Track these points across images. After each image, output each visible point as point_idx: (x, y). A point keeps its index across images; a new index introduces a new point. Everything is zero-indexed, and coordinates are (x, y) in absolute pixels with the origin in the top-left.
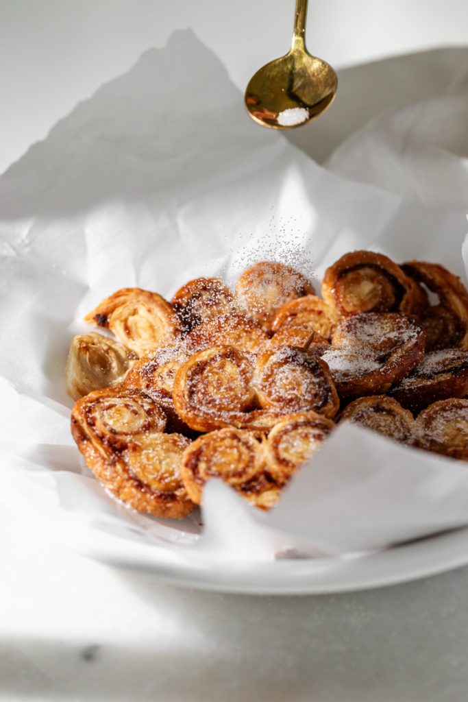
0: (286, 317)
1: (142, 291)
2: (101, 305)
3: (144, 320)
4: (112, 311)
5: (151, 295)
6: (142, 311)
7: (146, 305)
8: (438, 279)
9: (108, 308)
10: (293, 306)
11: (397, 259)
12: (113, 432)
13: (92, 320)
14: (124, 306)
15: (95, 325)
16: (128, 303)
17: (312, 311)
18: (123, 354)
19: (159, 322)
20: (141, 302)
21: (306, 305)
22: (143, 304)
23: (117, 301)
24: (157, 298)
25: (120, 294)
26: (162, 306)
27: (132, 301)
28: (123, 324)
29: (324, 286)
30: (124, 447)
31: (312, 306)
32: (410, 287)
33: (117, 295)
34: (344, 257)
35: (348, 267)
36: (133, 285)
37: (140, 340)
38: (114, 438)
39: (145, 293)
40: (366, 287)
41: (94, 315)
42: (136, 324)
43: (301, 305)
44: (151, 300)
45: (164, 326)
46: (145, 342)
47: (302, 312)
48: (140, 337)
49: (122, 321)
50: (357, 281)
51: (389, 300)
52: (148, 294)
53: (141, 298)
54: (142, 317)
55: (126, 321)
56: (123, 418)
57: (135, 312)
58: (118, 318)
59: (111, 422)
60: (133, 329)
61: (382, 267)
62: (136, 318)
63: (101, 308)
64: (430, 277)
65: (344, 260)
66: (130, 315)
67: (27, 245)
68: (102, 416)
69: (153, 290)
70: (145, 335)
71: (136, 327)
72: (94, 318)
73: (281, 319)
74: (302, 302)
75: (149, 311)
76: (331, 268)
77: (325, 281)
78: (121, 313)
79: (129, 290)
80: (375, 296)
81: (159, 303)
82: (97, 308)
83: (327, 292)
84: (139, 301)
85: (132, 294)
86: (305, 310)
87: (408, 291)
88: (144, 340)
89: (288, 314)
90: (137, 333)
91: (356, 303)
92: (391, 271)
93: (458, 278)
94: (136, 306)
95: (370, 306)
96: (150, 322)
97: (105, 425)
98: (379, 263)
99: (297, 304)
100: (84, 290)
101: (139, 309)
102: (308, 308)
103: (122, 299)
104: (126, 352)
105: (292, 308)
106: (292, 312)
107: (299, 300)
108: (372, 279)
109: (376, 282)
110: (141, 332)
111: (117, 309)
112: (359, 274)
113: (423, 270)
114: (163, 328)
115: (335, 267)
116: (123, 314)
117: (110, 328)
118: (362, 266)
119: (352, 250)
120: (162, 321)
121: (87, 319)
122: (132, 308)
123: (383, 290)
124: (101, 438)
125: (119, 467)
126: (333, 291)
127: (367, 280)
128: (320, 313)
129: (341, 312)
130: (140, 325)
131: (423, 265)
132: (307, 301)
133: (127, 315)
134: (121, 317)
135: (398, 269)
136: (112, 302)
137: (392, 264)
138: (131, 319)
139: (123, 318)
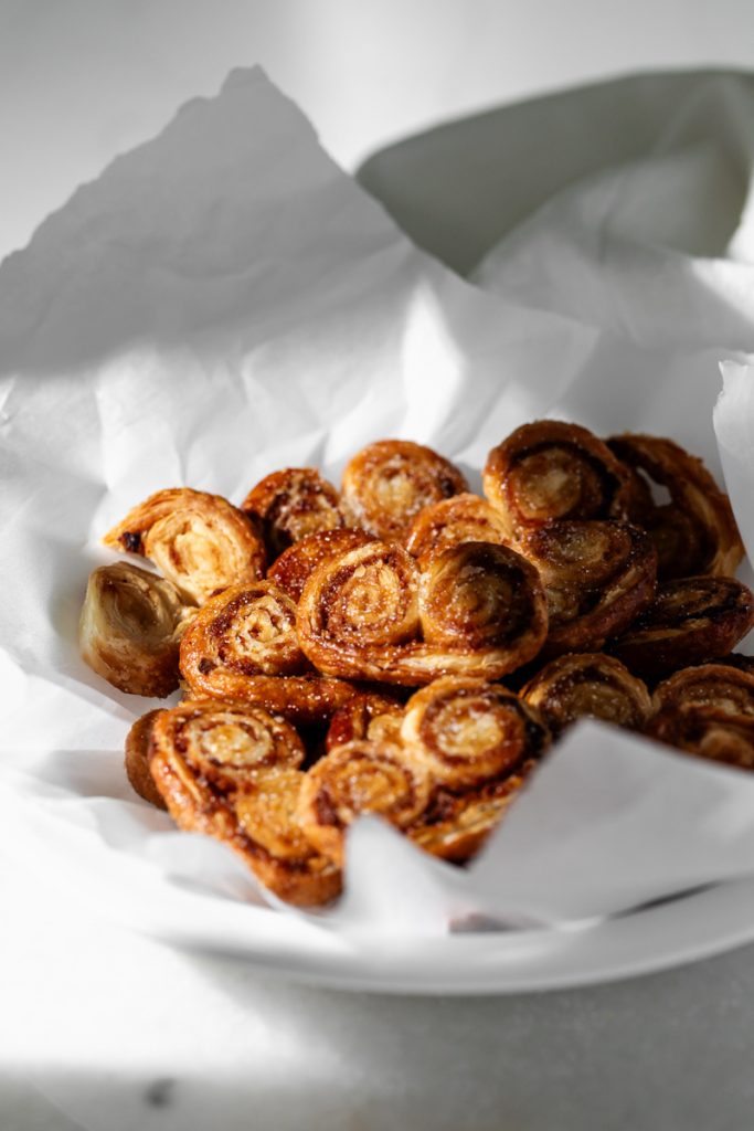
0: (430, 529)
1: (196, 493)
2: (129, 518)
3: (202, 540)
4: (149, 527)
5: (212, 500)
6: (198, 526)
7: (205, 517)
8: (667, 462)
9: (141, 522)
10: (440, 512)
11: (601, 433)
12: (215, 762)
13: (117, 543)
14: (168, 517)
15: (122, 549)
16: (174, 514)
17: (471, 520)
18: (173, 598)
19: (226, 544)
20: (197, 511)
21: (460, 510)
22: (198, 515)
23: (156, 510)
24: (220, 504)
25: (161, 498)
26: (229, 518)
27: (180, 510)
28: (167, 548)
29: (488, 479)
30: (231, 788)
31: (471, 512)
32: (625, 477)
33: (156, 500)
34: (518, 431)
35: (525, 448)
36: (179, 484)
37: (197, 573)
38: (216, 773)
39: (200, 497)
40: (556, 480)
41: (120, 533)
42: (188, 547)
43: (452, 510)
44: (212, 508)
45: (234, 549)
46: (204, 577)
47: (453, 522)
48: (197, 568)
49: (165, 543)
50: (541, 469)
51: (593, 499)
52: (206, 499)
53: (195, 505)
54: (198, 536)
55: (171, 542)
56: (233, 743)
57: (185, 529)
58: (160, 539)
59: (213, 748)
60: (185, 556)
61: (580, 447)
62: (189, 537)
63: (131, 522)
64: (654, 460)
65: (520, 437)
66: (177, 533)
67: (6, 422)
68: (200, 738)
69: (213, 492)
70: (205, 565)
71: (190, 553)
72: (120, 540)
73: (421, 533)
74: (453, 505)
75: (209, 525)
76: (498, 450)
77: (488, 470)
78: (164, 530)
79: (174, 492)
80: (572, 493)
81: (224, 512)
82: (123, 523)
83: (493, 489)
84: (191, 510)
85: (181, 499)
86: (460, 517)
87: (623, 485)
88: (204, 572)
89: (433, 525)
90: (192, 562)
91: (541, 505)
92: (594, 452)
93: (699, 461)
94: (187, 518)
95: (563, 510)
96: (211, 544)
97: (204, 751)
98: (575, 440)
99: (447, 508)
100: (99, 492)
101: (192, 522)
102: (465, 516)
103: (164, 506)
104: (177, 595)
105: (439, 515)
106: (439, 521)
107: (449, 502)
108: (565, 467)
109: (571, 471)
110: (198, 560)
111: (156, 524)
112: (544, 459)
113: (643, 449)
114: (234, 554)
115: (505, 448)
116: (167, 531)
117: (147, 555)
118: (547, 446)
119: (530, 420)
120: (231, 542)
121: (108, 540)
122: (181, 522)
123: (584, 483)
124: (195, 772)
125: (220, 817)
126: (503, 487)
127: (556, 468)
128: (484, 522)
129: (518, 520)
130: (195, 548)
131: (641, 440)
132: (463, 504)
133: (172, 533)
134: (163, 536)
135: (605, 448)
136: (148, 511)
137: (595, 441)
138: (180, 538)
139: (167, 537)
